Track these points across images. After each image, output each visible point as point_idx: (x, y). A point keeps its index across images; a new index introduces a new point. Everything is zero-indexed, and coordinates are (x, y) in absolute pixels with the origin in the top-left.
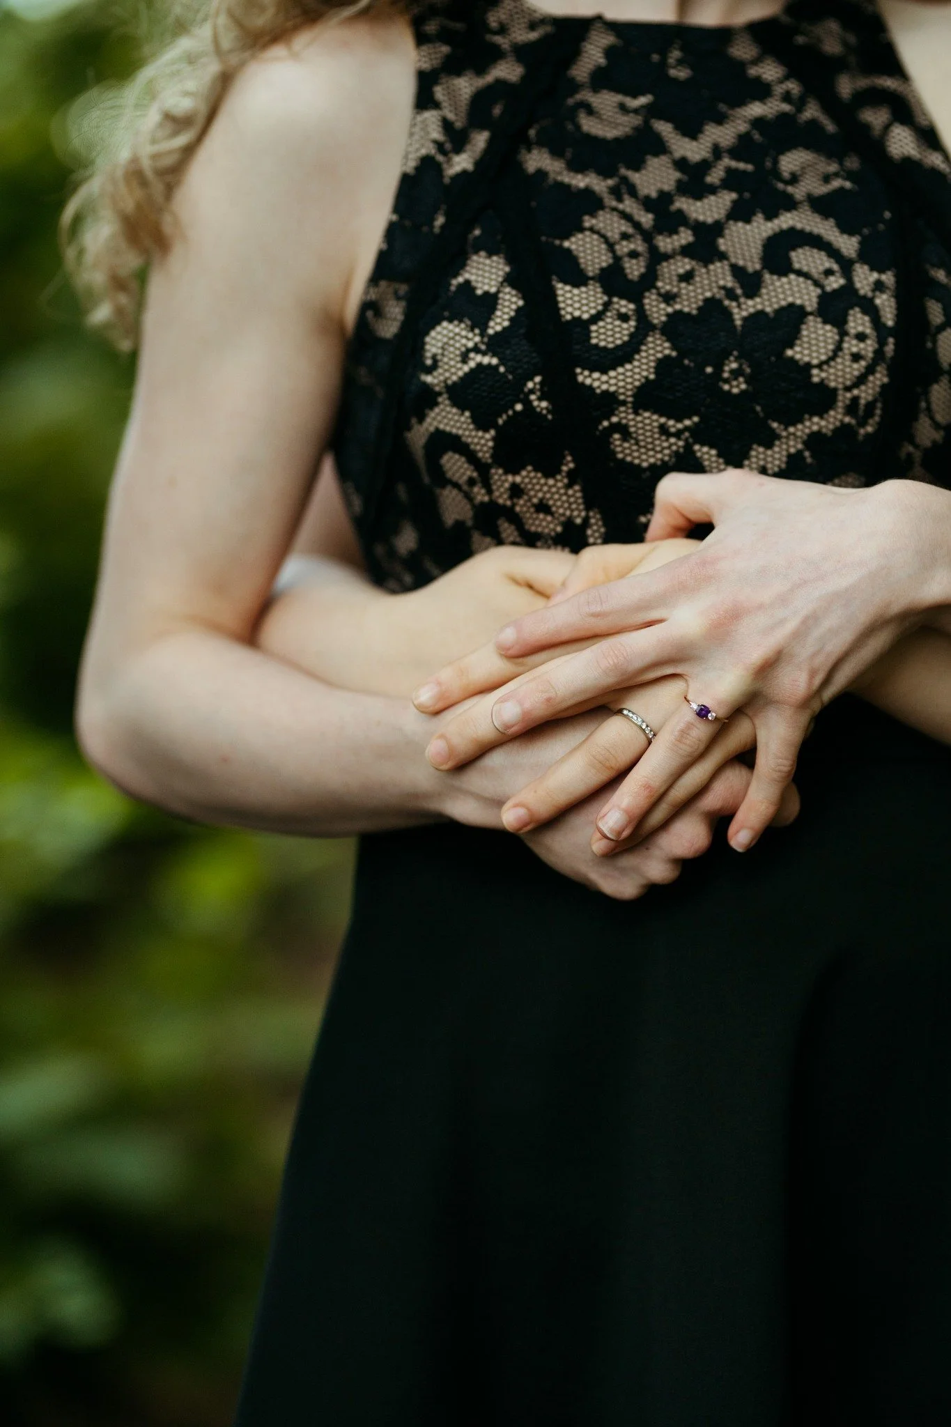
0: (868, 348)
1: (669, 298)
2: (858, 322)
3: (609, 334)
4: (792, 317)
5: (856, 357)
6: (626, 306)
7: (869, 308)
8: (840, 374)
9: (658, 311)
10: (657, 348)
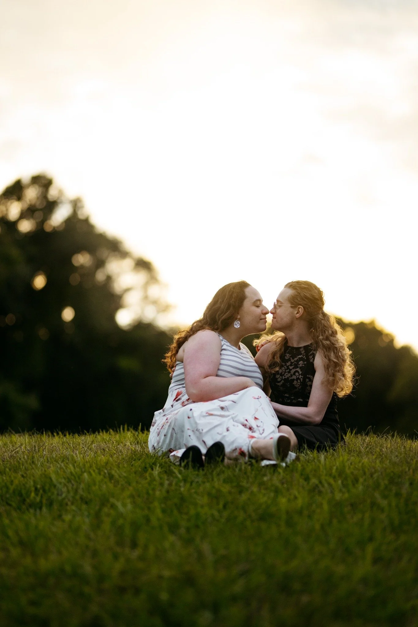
0: (299, 384)
1: (285, 377)
2: (299, 381)
3: (279, 380)
4: (294, 380)
5: (298, 384)
6: (281, 377)
7: (300, 380)
8: (297, 386)
9: (284, 377)
10: (283, 381)
